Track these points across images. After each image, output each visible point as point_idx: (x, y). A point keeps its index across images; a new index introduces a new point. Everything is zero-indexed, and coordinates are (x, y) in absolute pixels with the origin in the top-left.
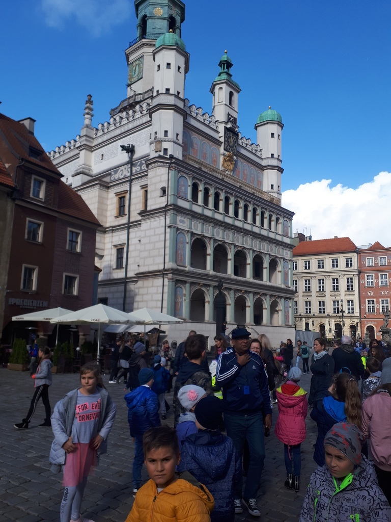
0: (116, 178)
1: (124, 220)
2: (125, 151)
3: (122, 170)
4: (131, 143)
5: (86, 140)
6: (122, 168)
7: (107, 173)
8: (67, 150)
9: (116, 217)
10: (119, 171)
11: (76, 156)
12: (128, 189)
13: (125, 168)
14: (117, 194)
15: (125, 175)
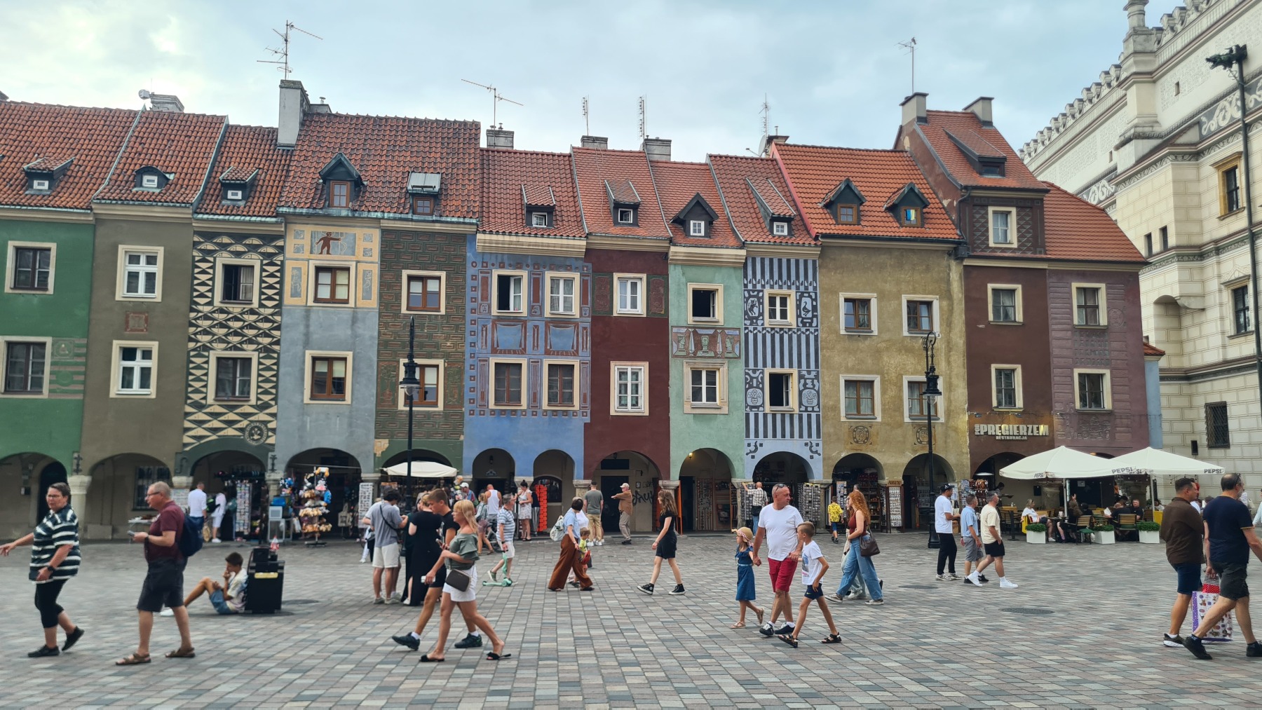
0: (1213, 129)
1: (1239, 222)
2: (1221, 67)
3: (1225, 108)
4: (1232, 45)
5: (1136, 63)
6: (1223, 103)
7: (1193, 122)
8: (1105, 90)
9: (1222, 218)
10: (1218, 111)
11: (1121, 103)
12: (1241, 149)
13: (1231, 103)
14: (1217, 165)
15: (1232, 118)
